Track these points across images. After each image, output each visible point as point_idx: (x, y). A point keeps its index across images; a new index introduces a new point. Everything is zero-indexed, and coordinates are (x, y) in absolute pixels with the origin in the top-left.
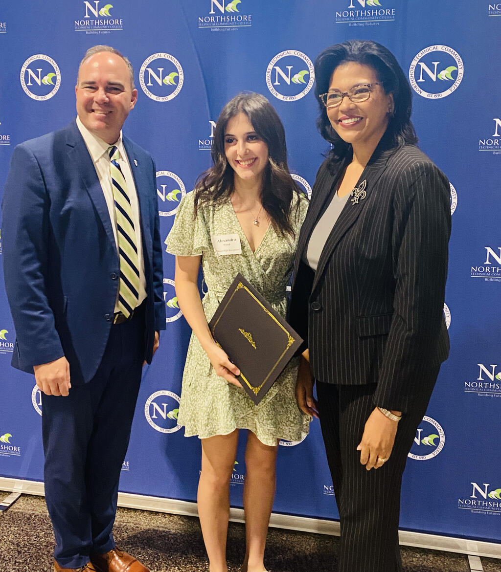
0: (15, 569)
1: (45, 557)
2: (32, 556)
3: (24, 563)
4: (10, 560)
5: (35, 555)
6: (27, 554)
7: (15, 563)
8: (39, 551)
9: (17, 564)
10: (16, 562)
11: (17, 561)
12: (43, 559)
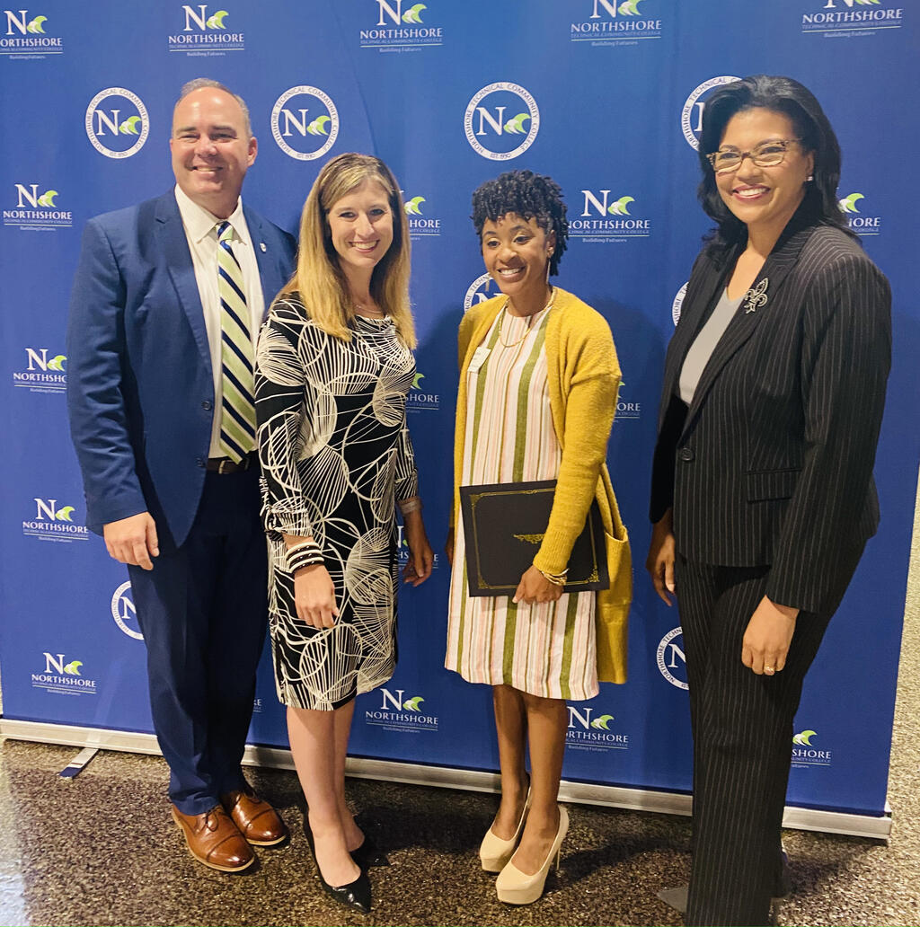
0: (87, 877)
1: (133, 855)
2: (113, 855)
3: (101, 867)
4: (79, 862)
5: (118, 852)
6: (106, 851)
7: (88, 868)
8: (125, 847)
9: (91, 869)
10: (89, 866)
11: (91, 864)
12: (131, 859)
